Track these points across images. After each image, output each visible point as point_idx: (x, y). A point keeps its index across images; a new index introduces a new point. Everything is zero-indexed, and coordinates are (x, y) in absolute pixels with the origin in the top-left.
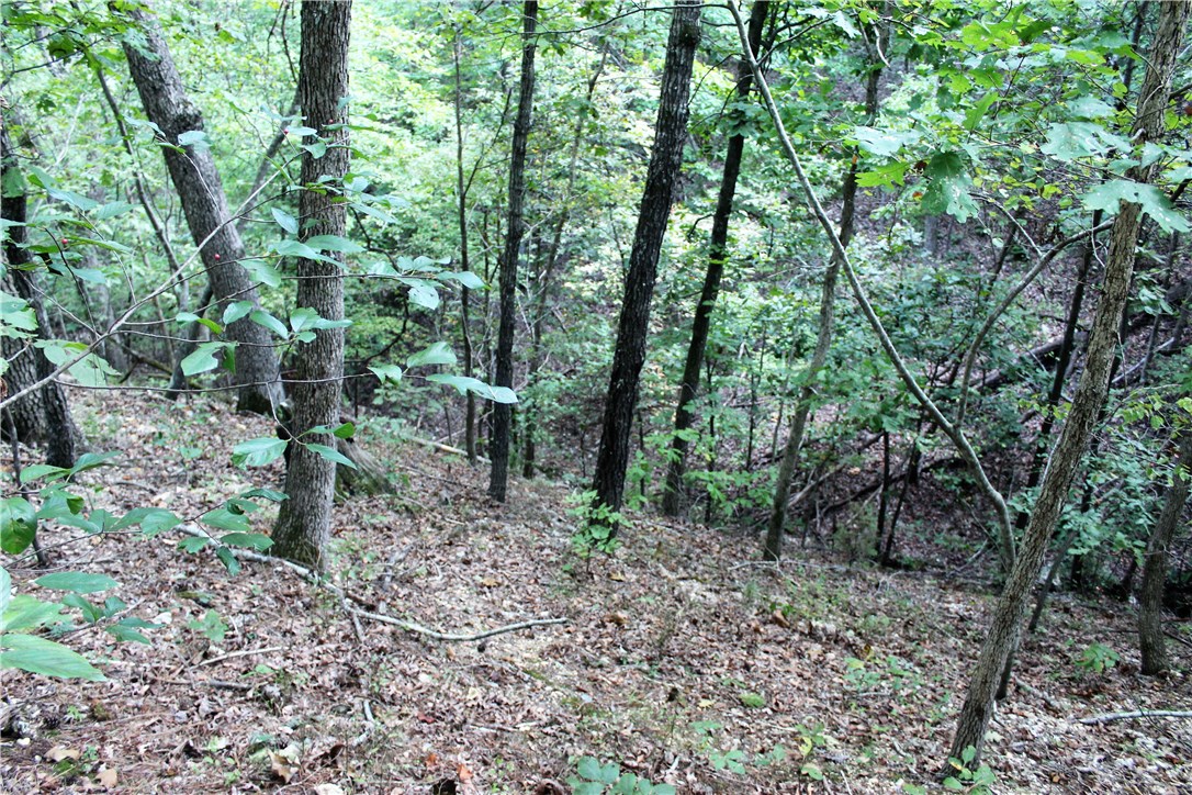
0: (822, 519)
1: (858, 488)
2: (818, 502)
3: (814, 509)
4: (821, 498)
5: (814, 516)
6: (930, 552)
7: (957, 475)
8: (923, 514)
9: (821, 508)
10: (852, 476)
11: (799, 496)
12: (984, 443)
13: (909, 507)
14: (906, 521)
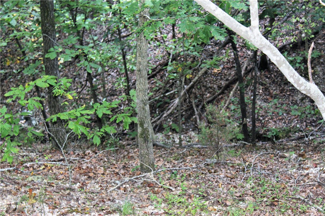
0: (200, 115)
1: (223, 83)
2: (194, 102)
3: (192, 108)
4: (196, 97)
5: (193, 113)
6: (291, 121)
7: (298, 54)
8: (278, 92)
9: (197, 106)
10: (215, 75)
11: (177, 101)
12: (314, 25)
13: (266, 89)
14: (266, 101)
